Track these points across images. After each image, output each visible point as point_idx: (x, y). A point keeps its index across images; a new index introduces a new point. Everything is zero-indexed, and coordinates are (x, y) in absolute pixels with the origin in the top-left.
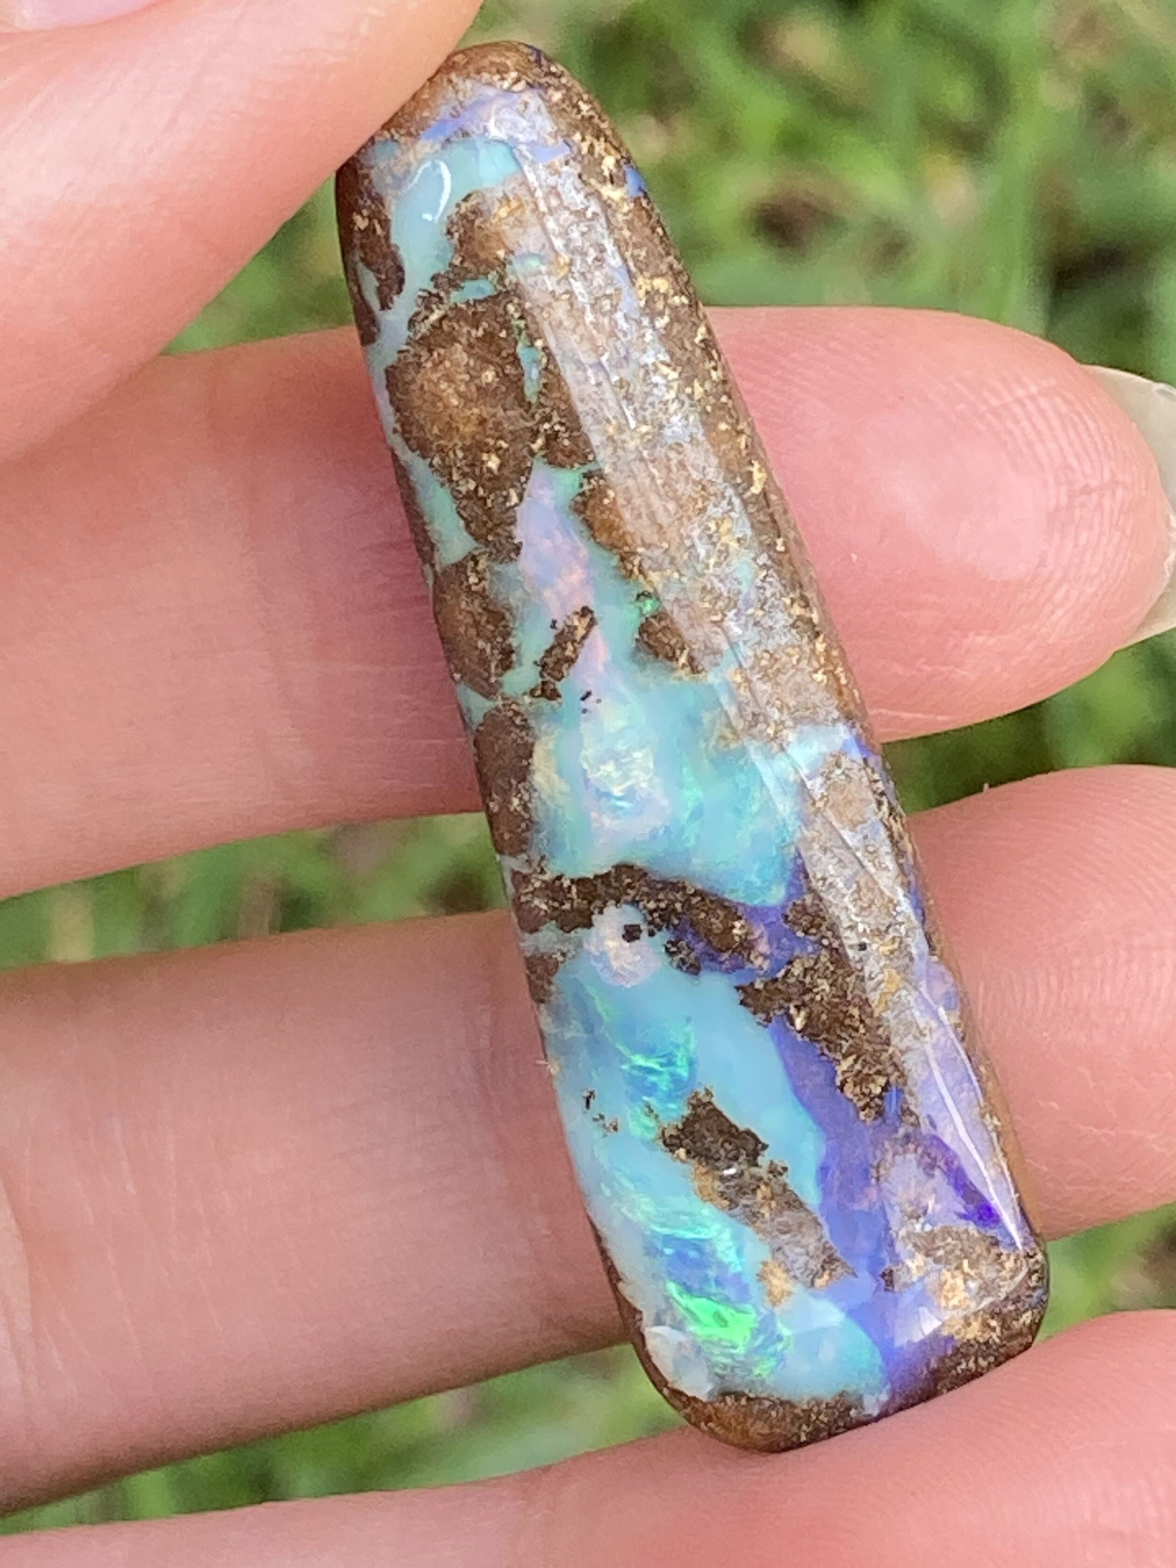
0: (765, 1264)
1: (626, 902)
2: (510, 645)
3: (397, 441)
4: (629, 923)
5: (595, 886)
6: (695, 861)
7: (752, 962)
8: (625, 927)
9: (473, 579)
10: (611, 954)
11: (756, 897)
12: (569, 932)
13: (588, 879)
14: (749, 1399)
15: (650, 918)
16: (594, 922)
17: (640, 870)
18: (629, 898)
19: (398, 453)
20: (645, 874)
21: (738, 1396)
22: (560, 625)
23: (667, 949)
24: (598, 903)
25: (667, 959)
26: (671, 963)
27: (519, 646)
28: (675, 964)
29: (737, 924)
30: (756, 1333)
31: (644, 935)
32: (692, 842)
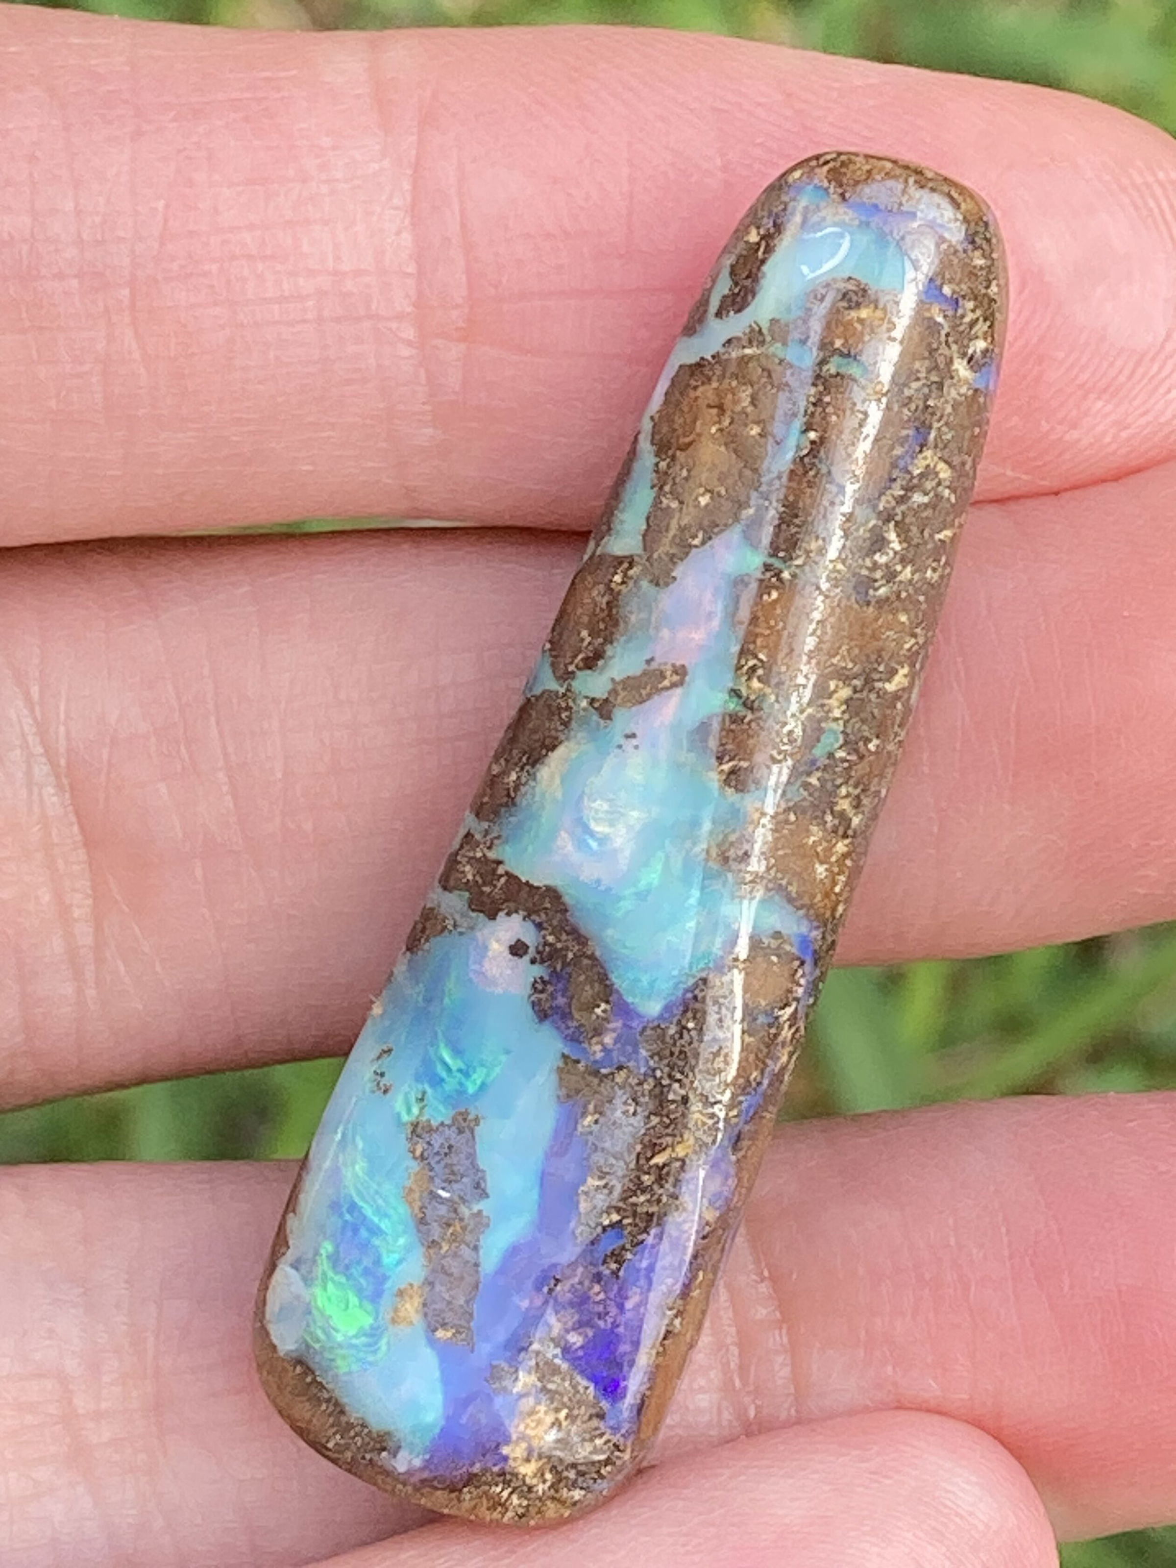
0: (411, 1285)
1: (533, 921)
2: (604, 652)
3: (647, 426)
4: (523, 939)
5: (519, 891)
6: (610, 932)
7: (590, 1044)
8: (519, 940)
9: (618, 578)
10: (490, 954)
11: (635, 997)
12: (473, 910)
13: (520, 880)
14: (314, 1380)
15: (541, 948)
16: (498, 918)
17: (563, 904)
18: (538, 920)
19: (641, 437)
20: (566, 910)
21: (308, 1370)
22: (654, 665)
23: (536, 982)
24: (512, 905)
25: (528, 990)
26: (530, 996)
27: (611, 658)
28: (533, 998)
29: (603, 1006)
30: (362, 1333)
31: (527, 958)
32: (619, 914)
